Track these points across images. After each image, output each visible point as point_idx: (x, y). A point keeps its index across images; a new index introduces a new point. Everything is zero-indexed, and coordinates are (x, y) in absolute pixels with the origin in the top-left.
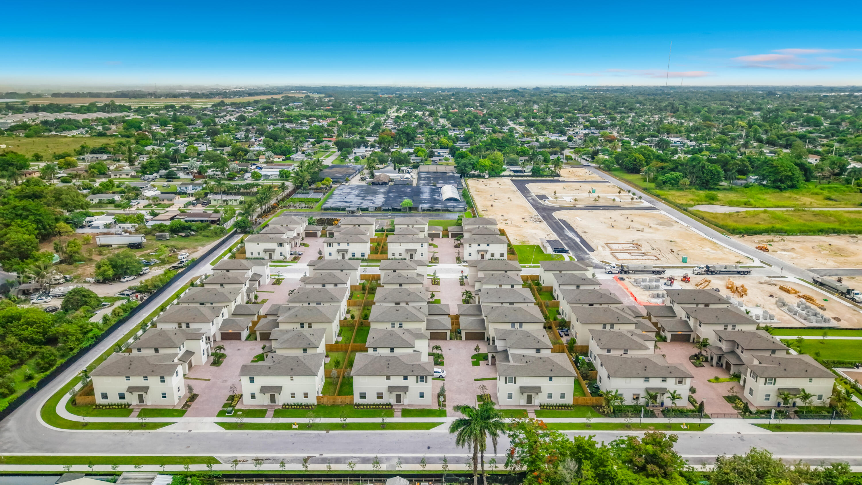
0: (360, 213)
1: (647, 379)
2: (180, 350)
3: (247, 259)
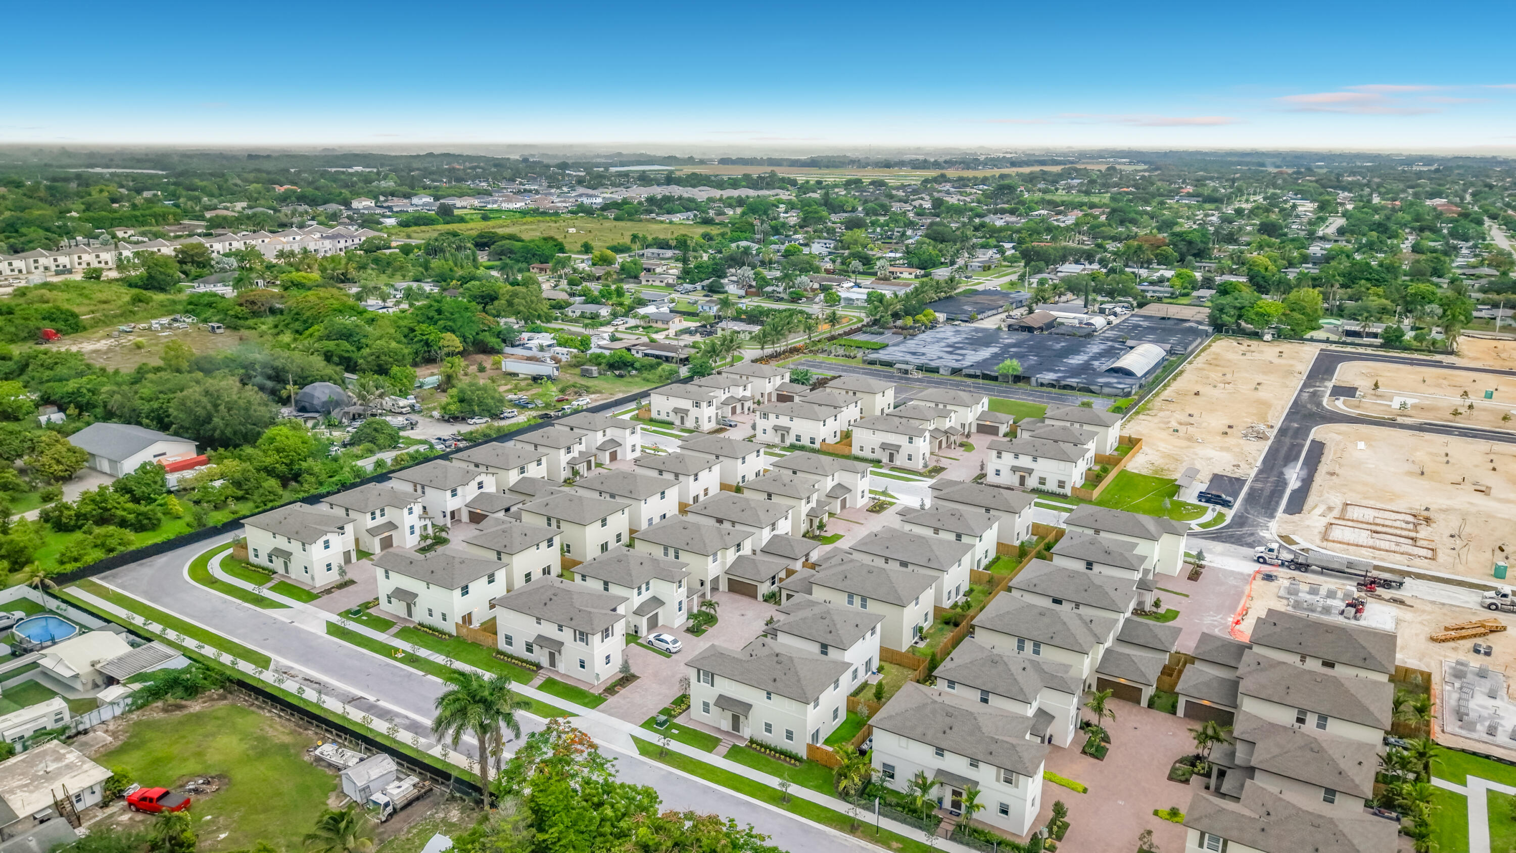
0: (920, 375)
1: (940, 752)
2: (373, 519)
3: (652, 421)
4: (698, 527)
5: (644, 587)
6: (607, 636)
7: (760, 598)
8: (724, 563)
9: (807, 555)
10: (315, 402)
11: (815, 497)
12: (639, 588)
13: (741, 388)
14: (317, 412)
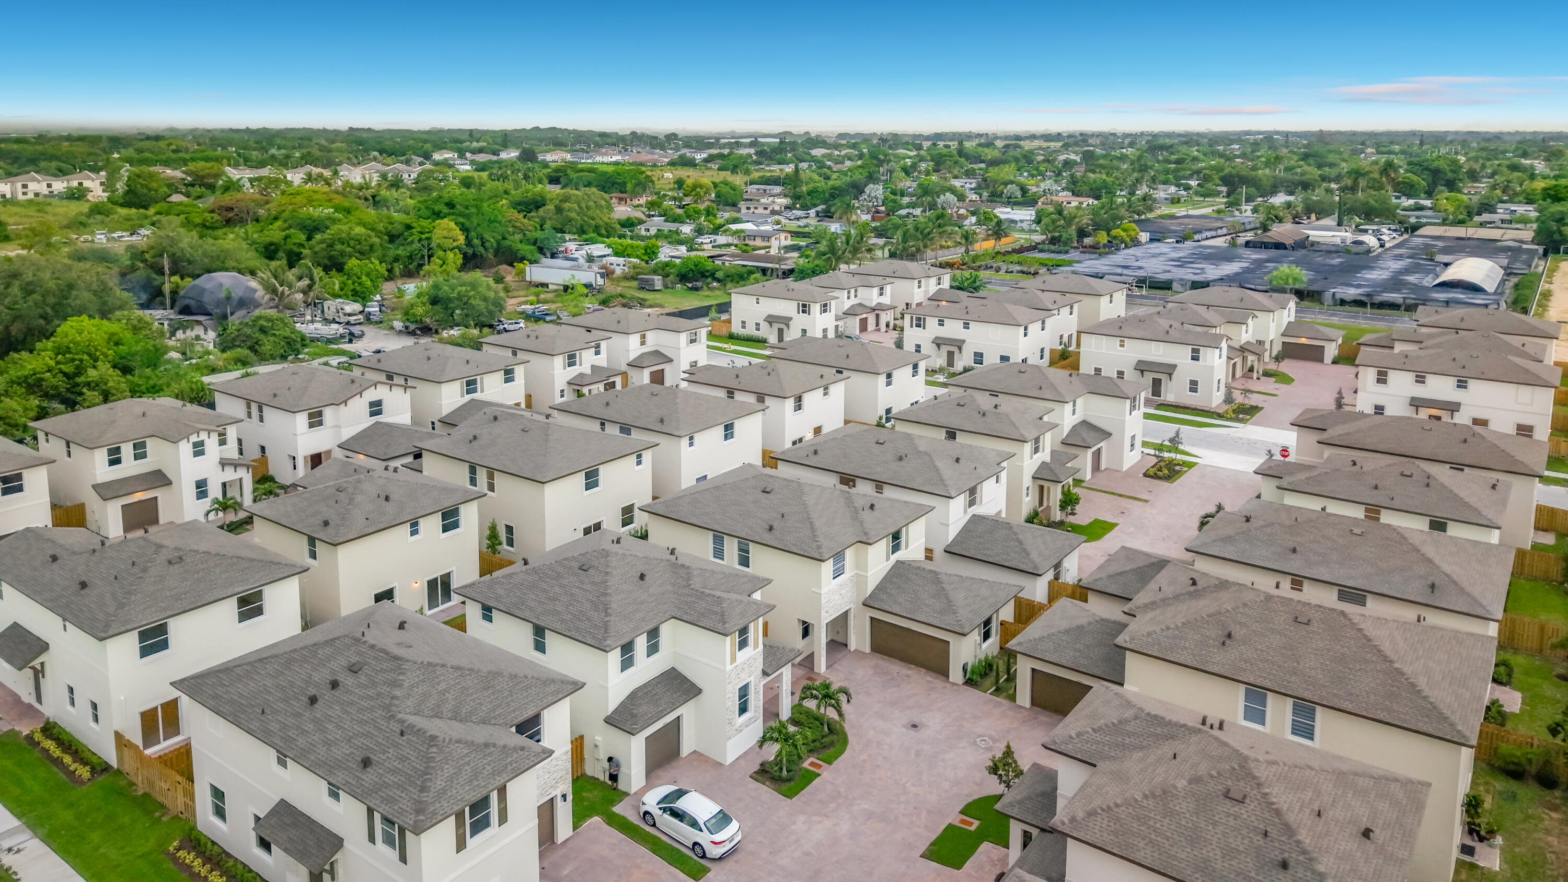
2: (115, 462)
3: (732, 337)
4: (797, 488)
5: (641, 643)
6: (480, 825)
7: (956, 675)
8: (860, 580)
9: (1057, 566)
10: (206, 299)
11: (1048, 441)
12: (627, 648)
13: (876, 291)
14: (208, 314)
